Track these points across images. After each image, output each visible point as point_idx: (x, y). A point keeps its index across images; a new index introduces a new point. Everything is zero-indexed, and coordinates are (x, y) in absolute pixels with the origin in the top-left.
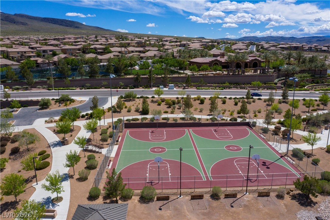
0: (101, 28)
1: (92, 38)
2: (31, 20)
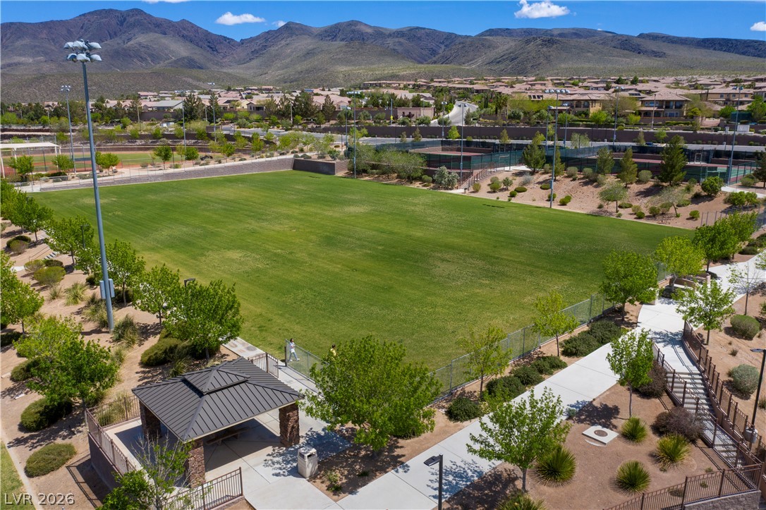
2: (674, 45)
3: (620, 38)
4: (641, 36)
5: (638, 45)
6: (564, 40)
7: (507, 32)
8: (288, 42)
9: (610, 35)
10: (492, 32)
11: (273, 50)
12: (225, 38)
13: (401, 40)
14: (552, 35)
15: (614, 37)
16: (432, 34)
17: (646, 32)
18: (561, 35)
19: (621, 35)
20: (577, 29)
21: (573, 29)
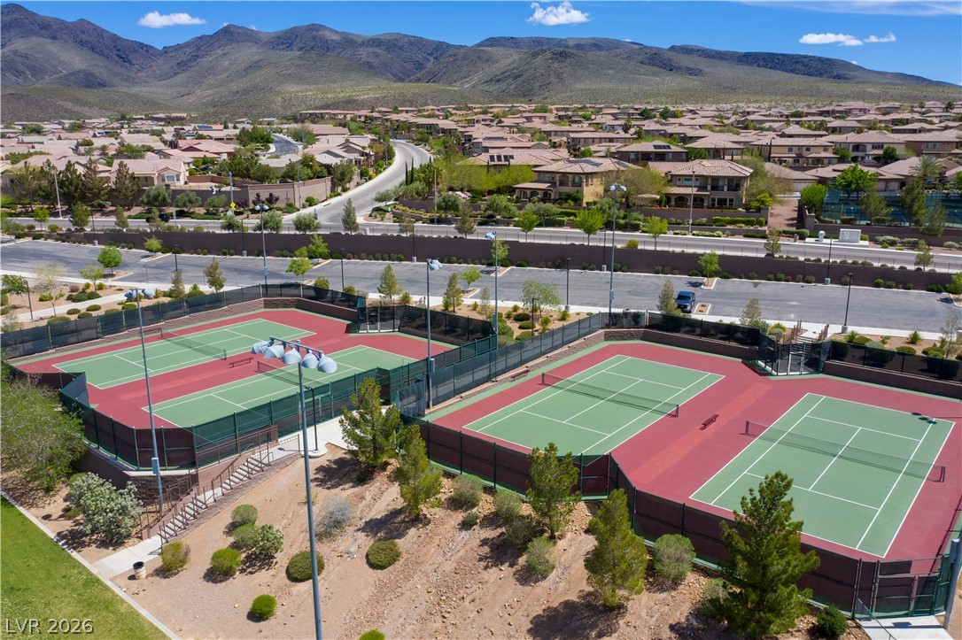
0: (918, 78)
1: (935, 110)
2: (712, 60)
3: (648, 51)
4: (673, 48)
5: (670, 60)
6: (580, 53)
7: (512, 42)
8: (226, 51)
9: (637, 47)
10: (492, 42)
11: (205, 61)
12: (142, 45)
13: (378, 50)
14: (567, 47)
15: (641, 49)
16: (417, 43)
17: (679, 44)
18: (579, 46)
19: (650, 48)
20: (597, 40)
21: (593, 39)
